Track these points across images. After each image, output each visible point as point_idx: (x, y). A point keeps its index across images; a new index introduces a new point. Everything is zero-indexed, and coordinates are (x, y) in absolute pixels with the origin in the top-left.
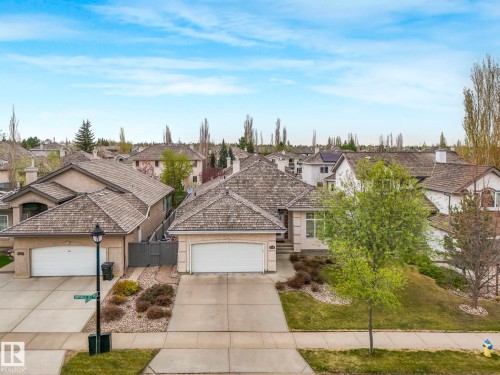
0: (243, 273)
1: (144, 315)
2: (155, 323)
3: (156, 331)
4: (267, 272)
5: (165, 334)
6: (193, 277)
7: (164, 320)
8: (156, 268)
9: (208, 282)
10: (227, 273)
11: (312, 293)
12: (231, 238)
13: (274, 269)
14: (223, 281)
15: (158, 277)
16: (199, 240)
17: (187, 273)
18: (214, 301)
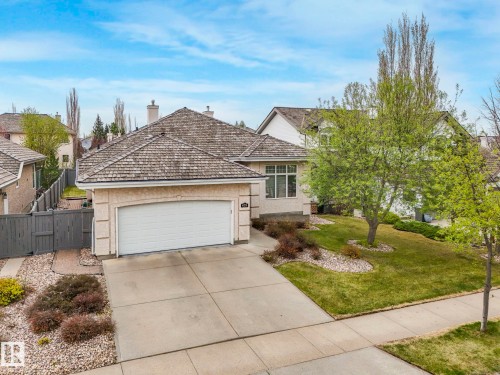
0: (204, 248)
1: (55, 336)
2: (86, 350)
3: (94, 365)
4: (238, 242)
5: (117, 368)
6: (123, 261)
7: (103, 339)
8: (48, 256)
9: (155, 265)
10: (179, 250)
11: (315, 262)
12: (183, 193)
13: (248, 238)
14: (178, 261)
15: (56, 269)
16: (132, 199)
17: (112, 256)
18: (182, 292)
